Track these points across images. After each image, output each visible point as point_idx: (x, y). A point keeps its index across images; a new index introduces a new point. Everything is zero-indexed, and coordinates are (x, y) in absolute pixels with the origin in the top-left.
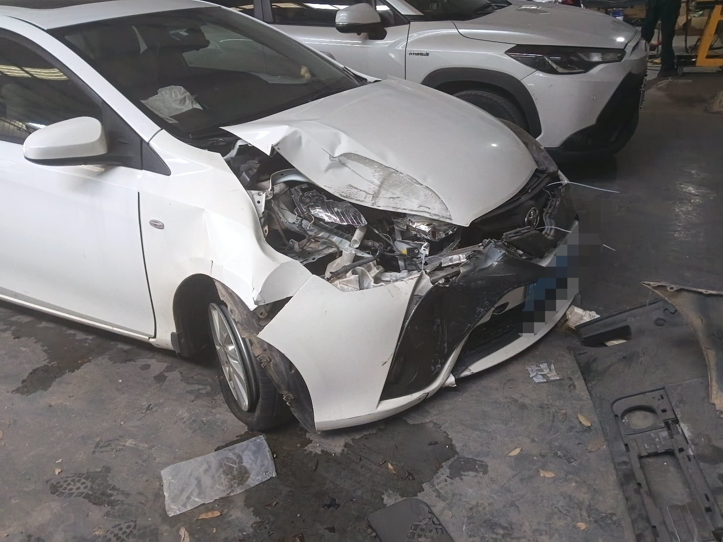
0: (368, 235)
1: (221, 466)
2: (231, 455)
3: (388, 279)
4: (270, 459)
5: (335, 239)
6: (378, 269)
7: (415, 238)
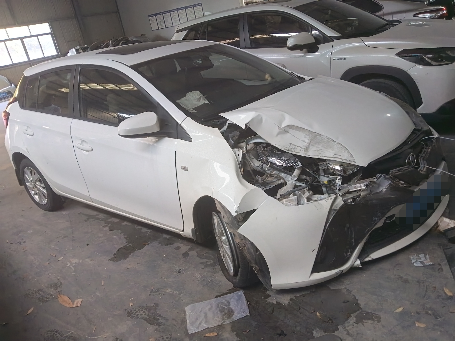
0: (303, 172)
1: (218, 307)
2: (224, 301)
3: (316, 199)
4: (246, 305)
5: (283, 175)
6: (309, 193)
7: (332, 174)
